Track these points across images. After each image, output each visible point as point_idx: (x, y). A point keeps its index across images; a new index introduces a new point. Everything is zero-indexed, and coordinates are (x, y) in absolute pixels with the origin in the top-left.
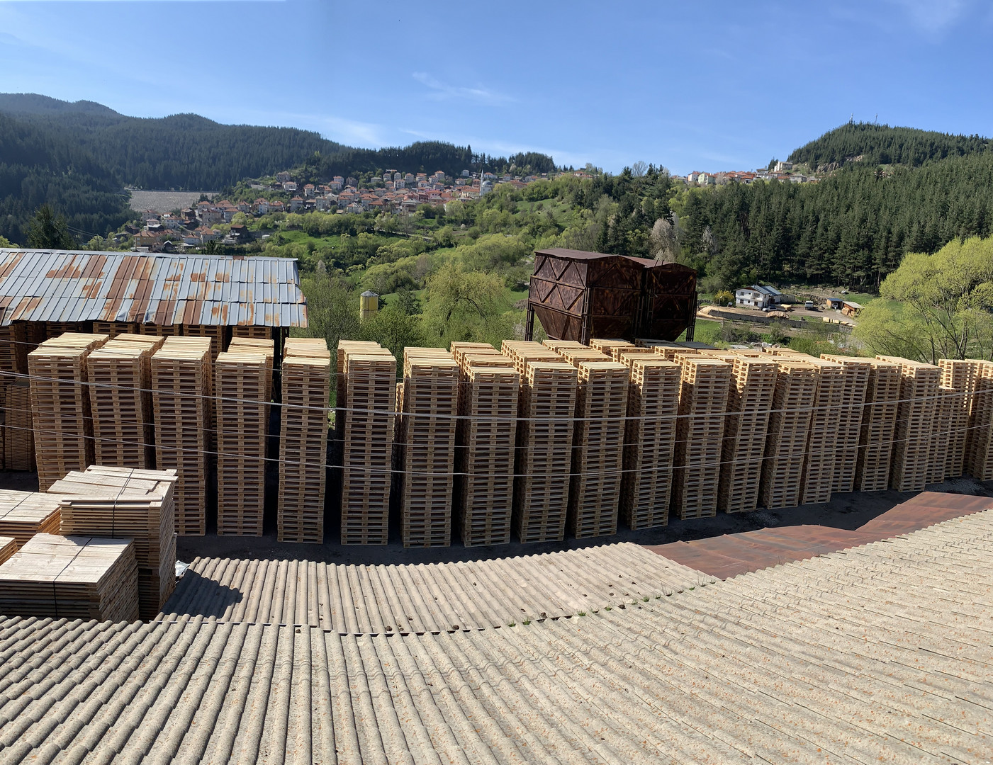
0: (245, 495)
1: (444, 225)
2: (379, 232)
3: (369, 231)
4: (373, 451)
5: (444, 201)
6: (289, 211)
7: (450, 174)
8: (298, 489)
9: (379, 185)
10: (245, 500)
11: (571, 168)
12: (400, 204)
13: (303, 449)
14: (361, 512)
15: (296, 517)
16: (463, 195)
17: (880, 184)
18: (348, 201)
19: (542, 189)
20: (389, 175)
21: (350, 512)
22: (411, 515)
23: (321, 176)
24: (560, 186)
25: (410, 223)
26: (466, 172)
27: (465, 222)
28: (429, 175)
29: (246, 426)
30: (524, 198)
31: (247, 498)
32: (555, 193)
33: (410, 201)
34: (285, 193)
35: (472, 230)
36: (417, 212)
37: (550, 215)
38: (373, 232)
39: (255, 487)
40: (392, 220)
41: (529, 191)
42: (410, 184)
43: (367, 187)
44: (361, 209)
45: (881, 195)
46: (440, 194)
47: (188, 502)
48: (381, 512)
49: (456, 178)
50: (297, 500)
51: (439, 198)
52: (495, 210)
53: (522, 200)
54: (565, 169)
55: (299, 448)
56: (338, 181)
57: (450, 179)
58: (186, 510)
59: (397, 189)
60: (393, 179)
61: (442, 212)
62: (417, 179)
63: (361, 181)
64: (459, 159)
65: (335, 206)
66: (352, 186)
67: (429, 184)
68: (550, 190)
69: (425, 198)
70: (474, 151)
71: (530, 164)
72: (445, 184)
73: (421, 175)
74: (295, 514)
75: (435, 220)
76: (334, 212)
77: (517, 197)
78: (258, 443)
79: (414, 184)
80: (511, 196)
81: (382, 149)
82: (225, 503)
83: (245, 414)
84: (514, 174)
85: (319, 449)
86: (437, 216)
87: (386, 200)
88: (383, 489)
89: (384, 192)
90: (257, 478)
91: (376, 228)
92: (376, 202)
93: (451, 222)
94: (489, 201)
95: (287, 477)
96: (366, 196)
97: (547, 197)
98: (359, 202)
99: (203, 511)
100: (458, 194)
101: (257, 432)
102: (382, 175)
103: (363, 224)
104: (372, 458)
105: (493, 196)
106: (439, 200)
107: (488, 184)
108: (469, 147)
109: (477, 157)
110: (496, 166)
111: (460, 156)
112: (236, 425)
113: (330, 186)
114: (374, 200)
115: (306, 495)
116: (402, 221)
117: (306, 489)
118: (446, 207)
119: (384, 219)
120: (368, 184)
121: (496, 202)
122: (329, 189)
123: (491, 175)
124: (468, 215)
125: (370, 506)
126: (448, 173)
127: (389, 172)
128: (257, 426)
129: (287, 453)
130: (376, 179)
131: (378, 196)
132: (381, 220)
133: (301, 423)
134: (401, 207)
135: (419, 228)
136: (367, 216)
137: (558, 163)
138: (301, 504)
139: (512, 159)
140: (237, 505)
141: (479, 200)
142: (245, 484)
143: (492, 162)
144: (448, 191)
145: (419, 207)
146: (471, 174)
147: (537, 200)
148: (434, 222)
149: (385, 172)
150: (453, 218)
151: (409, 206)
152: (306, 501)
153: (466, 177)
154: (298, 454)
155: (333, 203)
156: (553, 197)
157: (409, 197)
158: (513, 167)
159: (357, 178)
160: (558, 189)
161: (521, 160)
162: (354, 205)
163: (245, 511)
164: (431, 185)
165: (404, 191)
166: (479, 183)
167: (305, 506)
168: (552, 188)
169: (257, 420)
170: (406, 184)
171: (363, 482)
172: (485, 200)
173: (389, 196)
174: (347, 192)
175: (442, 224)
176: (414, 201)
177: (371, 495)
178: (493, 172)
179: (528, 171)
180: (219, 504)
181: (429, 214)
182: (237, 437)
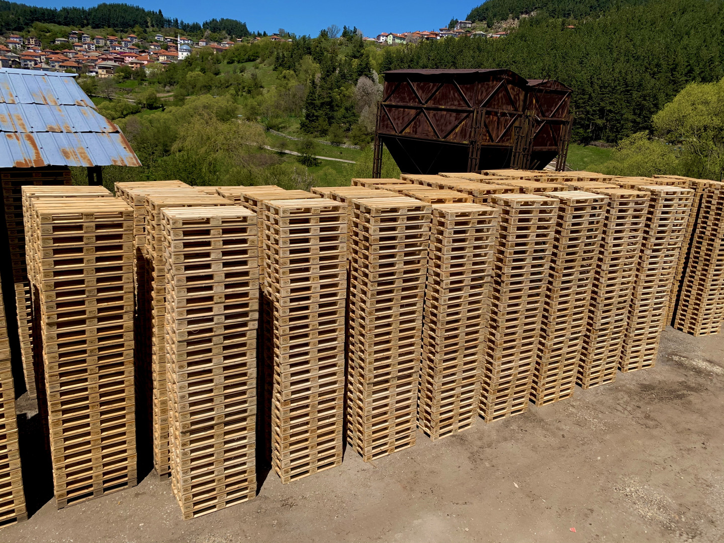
11: (265, 33)
12: (94, 66)
18: (33, 61)
19: (243, 52)
20: (76, 36)
24: (259, 50)
32: (256, 56)
33: (105, 63)
36: (116, 74)
37: (254, 77)
41: (230, 54)
46: (137, 58)
49: (148, 41)
51: (136, 61)
52: (198, 72)
53: (223, 62)
60: (81, 41)
61: (143, 75)
68: (251, 53)
71: (224, 29)
72: (139, 47)
80: (212, 59)
87: (78, 62)
92: (68, 64)
94: (190, 64)
96: (54, 57)
97: (248, 60)
102: (67, 35)
108: (160, 11)
109: (169, 21)
110: (192, 31)
111: (152, 18)
120: (53, 45)
124: (170, 77)
130: (61, 40)
134: (97, 70)
139: (206, 24)
143: (186, 26)
144: (144, 54)
145: (116, 69)
146: (165, 39)
147: (239, 63)
150: (155, 80)
151: (105, 68)
153: (160, 42)
156: (253, 60)
157: (104, 59)
158: (207, 32)
160: (258, 53)
161: (215, 26)
162: (41, 65)
165: (95, 54)
176: (110, 63)
178: (189, 36)
179: (223, 36)
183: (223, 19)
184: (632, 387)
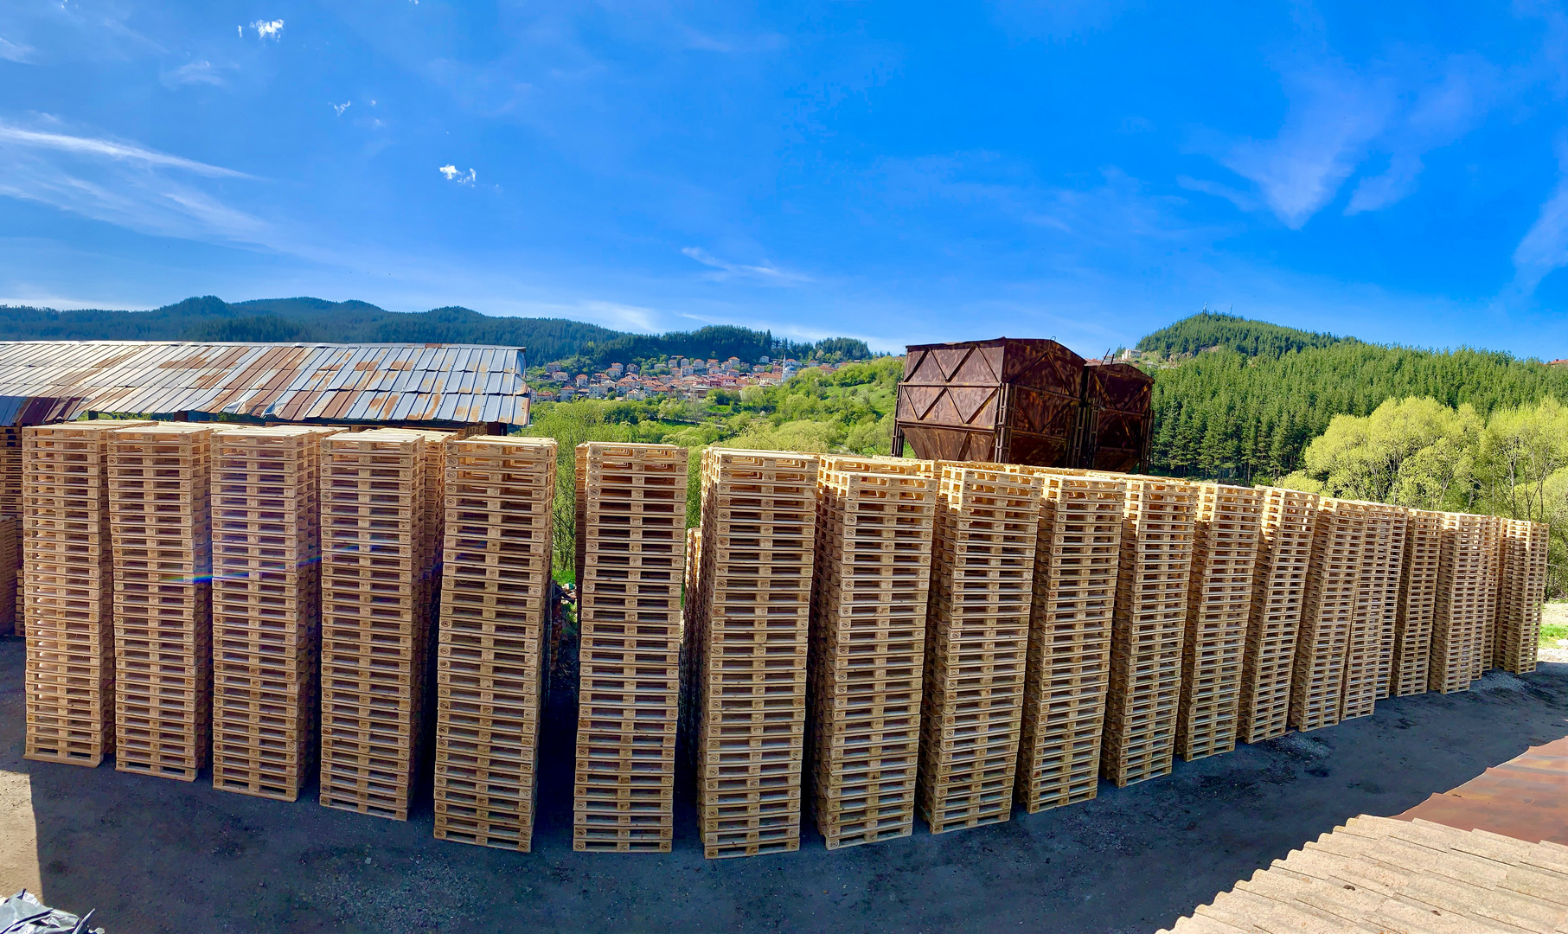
0: (374, 725)
1: (739, 412)
2: (663, 420)
3: (652, 419)
4: (640, 644)
5: (739, 388)
6: (558, 401)
7: (746, 362)
8: (476, 720)
9: (663, 372)
10: (373, 736)
11: (889, 354)
12: (687, 391)
13: (488, 629)
14: (615, 778)
15: (473, 785)
16: (763, 382)
17: (1246, 371)
18: (629, 388)
19: (857, 373)
20: (676, 361)
21: (591, 777)
22: (722, 783)
23: (597, 364)
24: (877, 370)
25: (700, 410)
26: (765, 359)
27: (765, 409)
28: (721, 361)
29: (375, 574)
30: (835, 383)
31: (377, 731)
32: (873, 377)
33: (700, 386)
34: (554, 384)
35: (773, 417)
36: (708, 398)
37: (867, 401)
38: (657, 420)
39: (390, 709)
40: (678, 407)
41: (842, 375)
42: (699, 371)
43: (649, 374)
44: (643, 395)
45: (1246, 383)
46: (735, 381)
47: (266, 725)
48: (658, 779)
49: (752, 364)
50: (475, 746)
51: (733, 384)
52: (801, 395)
53: (831, 385)
54: (882, 356)
55: (479, 626)
56: (616, 368)
57: (746, 366)
58: (263, 742)
59: (684, 376)
60: (679, 365)
61: (738, 399)
62: (708, 366)
63: (644, 367)
64: (757, 345)
65: (613, 393)
66: (634, 373)
67: (723, 372)
68: (866, 374)
69: (718, 384)
70: (775, 335)
71: (840, 349)
72: (741, 371)
73: (713, 361)
74: (472, 779)
75: (730, 407)
76: (612, 398)
77: (826, 382)
78: (397, 614)
79: (705, 371)
80: (819, 381)
81: (667, 334)
82: (337, 737)
83: (374, 548)
84: (821, 361)
85: (522, 630)
86: (731, 403)
87: (672, 387)
88: (661, 726)
89: (669, 379)
90: (396, 689)
91: (660, 416)
92: (661, 388)
93: (746, 409)
94: (793, 387)
95: (454, 692)
96: (649, 383)
97: (862, 382)
98: (642, 389)
99: (292, 749)
100: (756, 380)
101: (396, 588)
102: (667, 361)
103: (646, 411)
104: (639, 657)
105: (798, 382)
106: (733, 387)
107: (792, 369)
108: (769, 332)
109: (778, 342)
110: (800, 353)
111: (759, 341)
112: (356, 572)
113: (608, 375)
114: (657, 386)
115: (494, 736)
116: (691, 408)
117: (496, 722)
118: (743, 393)
119: (669, 406)
120: (651, 371)
121: (802, 388)
122: (606, 377)
123: (794, 362)
124: (768, 401)
125: (636, 765)
126: (744, 360)
127: (675, 358)
128: (396, 576)
129: (455, 638)
130: (660, 366)
131: (665, 383)
132: (668, 407)
133: (483, 572)
134: (689, 394)
135: (710, 415)
136: (650, 403)
137: (874, 346)
138: (484, 755)
139: (819, 344)
140: (356, 746)
141: (781, 386)
142: (374, 700)
143: (796, 349)
144: (744, 378)
145: (709, 393)
146: (771, 361)
147: (850, 385)
148: (728, 409)
149: (670, 359)
150: (751, 404)
151: (698, 392)
152: (494, 749)
153: (765, 364)
154: (478, 640)
155: (610, 389)
156: (869, 382)
157: (698, 383)
158: (820, 353)
159: (639, 364)
160: (876, 374)
161: (829, 347)
162: (634, 392)
163: (372, 761)
164: (724, 372)
165: (693, 378)
166: (780, 371)
167: (493, 762)
168: (869, 372)
169: (396, 563)
170: (695, 371)
171: (620, 712)
172: (787, 386)
173: (675, 383)
174: (628, 379)
175: (737, 410)
176: (704, 387)
177: (636, 739)
178: (797, 358)
179: (837, 358)
180: (324, 737)
181: (722, 400)
182: (356, 597)
183: (839, 339)
184: (1190, 782)
